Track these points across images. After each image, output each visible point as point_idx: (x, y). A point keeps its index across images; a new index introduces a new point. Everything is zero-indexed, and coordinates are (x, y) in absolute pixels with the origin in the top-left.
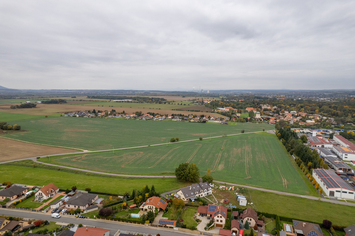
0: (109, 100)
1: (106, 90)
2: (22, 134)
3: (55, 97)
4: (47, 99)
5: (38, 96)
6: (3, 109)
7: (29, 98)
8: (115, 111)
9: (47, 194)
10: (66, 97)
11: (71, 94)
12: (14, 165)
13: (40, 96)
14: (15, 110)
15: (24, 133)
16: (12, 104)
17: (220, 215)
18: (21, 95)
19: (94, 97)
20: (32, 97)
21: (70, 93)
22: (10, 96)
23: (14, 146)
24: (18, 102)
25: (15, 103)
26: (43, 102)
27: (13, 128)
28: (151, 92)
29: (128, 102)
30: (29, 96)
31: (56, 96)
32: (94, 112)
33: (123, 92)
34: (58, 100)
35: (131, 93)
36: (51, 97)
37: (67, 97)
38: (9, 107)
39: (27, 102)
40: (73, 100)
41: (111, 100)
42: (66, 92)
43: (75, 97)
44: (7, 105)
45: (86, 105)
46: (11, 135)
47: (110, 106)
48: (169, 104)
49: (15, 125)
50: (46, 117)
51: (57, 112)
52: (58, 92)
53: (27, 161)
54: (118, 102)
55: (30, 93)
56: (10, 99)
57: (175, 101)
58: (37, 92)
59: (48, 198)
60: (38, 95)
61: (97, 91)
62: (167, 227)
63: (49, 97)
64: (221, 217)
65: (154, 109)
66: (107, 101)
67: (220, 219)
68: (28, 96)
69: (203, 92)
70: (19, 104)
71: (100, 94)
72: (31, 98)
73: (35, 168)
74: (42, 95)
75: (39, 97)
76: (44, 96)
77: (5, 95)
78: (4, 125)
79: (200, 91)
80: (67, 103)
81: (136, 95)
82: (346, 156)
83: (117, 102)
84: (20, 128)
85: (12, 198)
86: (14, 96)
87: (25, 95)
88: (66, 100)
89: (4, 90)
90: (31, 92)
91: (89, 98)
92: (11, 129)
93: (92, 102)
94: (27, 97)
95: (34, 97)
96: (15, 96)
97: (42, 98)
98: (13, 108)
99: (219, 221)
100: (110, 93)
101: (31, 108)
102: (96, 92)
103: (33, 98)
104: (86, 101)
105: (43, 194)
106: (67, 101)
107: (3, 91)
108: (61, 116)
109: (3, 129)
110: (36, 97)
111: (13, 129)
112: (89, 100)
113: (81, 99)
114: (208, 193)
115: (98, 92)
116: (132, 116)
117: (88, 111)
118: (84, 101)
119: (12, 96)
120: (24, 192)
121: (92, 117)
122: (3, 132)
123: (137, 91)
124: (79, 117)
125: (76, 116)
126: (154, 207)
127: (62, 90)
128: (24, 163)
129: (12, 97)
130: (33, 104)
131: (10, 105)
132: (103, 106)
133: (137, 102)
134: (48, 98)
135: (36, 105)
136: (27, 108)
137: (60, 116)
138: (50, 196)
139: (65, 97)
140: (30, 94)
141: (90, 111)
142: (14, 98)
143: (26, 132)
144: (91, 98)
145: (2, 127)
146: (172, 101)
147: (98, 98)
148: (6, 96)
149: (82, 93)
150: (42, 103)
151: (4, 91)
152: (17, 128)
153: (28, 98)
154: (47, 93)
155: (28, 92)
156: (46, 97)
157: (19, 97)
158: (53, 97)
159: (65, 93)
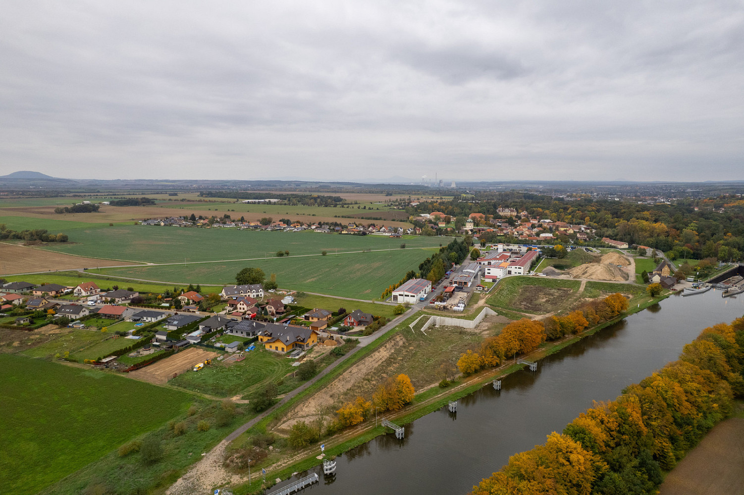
0: (236, 200)
1: (245, 181)
2: (69, 246)
3: (139, 194)
4: (122, 198)
5: (107, 192)
6: (42, 213)
7: (91, 195)
8: (229, 216)
9: (86, 291)
10: (159, 194)
11: (172, 189)
12: (55, 275)
13: (111, 192)
14: (62, 215)
15: (71, 245)
16: (58, 206)
17: (242, 303)
18: (76, 190)
19: (210, 194)
20: (95, 194)
21: (170, 186)
22: (56, 191)
23: (57, 259)
24: (68, 202)
25: (62, 204)
26: (112, 203)
27: (57, 239)
28: (332, 186)
29: (270, 203)
30: (91, 192)
31: (141, 193)
32: (193, 218)
33: (275, 186)
34: (140, 200)
35: (293, 186)
36: (131, 194)
37: (161, 193)
38: (53, 210)
39: (85, 202)
40: (170, 200)
41: (240, 200)
42: (162, 185)
43: (176, 195)
44: (48, 208)
45: (188, 208)
46: (54, 247)
47: (229, 210)
48: (343, 207)
49: (60, 234)
50: (111, 225)
51: (130, 219)
52: (147, 185)
53: (71, 272)
54: (250, 203)
55: (94, 186)
56: (54, 197)
57: (358, 203)
58: (108, 184)
59: (87, 295)
60: (109, 191)
61: (224, 183)
62: (190, 311)
63: (127, 194)
64: (243, 305)
65: (304, 214)
66: (230, 202)
67: (242, 307)
68: (88, 192)
69: (442, 185)
70: (70, 206)
71: (229, 189)
72: (94, 196)
73: (81, 278)
74: (116, 191)
75: (107, 194)
76: (119, 192)
77: (46, 190)
78: (43, 234)
79: (437, 183)
80: (155, 204)
81: (298, 191)
82: (489, 271)
83: (248, 203)
84: (67, 239)
85: (50, 293)
86: (62, 192)
87: (84, 190)
88: (154, 199)
89: (45, 180)
90: (96, 185)
91: (202, 196)
92: (53, 241)
93: (203, 203)
94: (87, 194)
95: (99, 194)
96: (65, 191)
97: (113, 197)
98: (59, 211)
99: (242, 309)
100: (249, 187)
101: (90, 212)
102: (222, 185)
103: (97, 195)
104: (193, 201)
105: (82, 290)
106: (156, 202)
107: (42, 181)
108: (136, 224)
109: (43, 241)
110: (103, 194)
111: (56, 241)
112: (198, 200)
113: (184, 198)
114: (258, 295)
115: (226, 186)
116: (252, 224)
117: (184, 218)
118: (189, 201)
119: (59, 193)
120: (63, 290)
121: (185, 226)
122: (42, 244)
123: (306, 183)
124: (164, 225)
125: (160, 225)
126: (186, 298)
127: (157, 181)
128: (67, 273)
129: (60, 195)
130: (93, 206)
131: (54, 208)
132: (216, 210)
133: (285, 204)
134: (123, 196)
135: (98, 207)
136: (84, 212)
137: (134, 224)
138: (89, 294)
139: (157, 194)
140: (94, 189)
141: (187, 216)
142: (63, 196)
143: (75, 245)
144: (206, 197)
145: (41, 236)
146: (353, 203)
147: (218, 197)
148: (48, 192)
149: (194, 186)
150: (110, 204)
151: (45, 182)
152: (63, 239)
153: (88, 196)
154: (126, 186)
155: (91, 185)
156: (121, 193)
157: (71, 195)
158: (135, 193)
159: (160, 187)
